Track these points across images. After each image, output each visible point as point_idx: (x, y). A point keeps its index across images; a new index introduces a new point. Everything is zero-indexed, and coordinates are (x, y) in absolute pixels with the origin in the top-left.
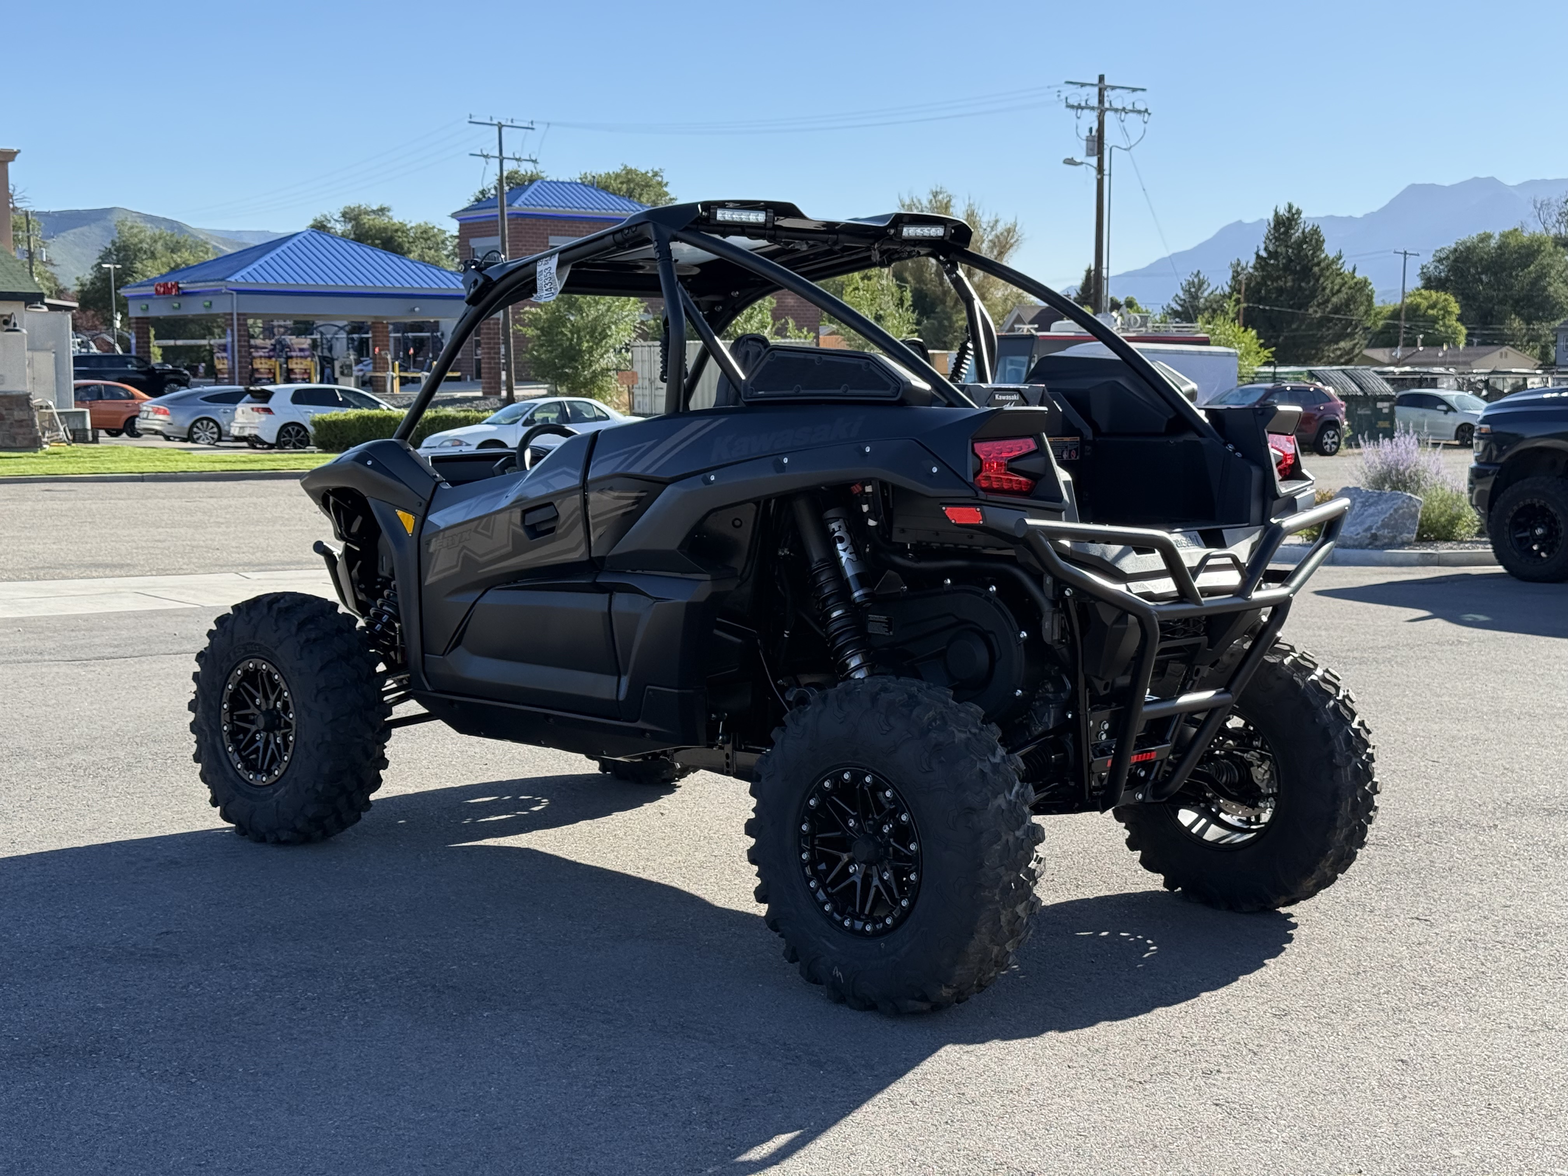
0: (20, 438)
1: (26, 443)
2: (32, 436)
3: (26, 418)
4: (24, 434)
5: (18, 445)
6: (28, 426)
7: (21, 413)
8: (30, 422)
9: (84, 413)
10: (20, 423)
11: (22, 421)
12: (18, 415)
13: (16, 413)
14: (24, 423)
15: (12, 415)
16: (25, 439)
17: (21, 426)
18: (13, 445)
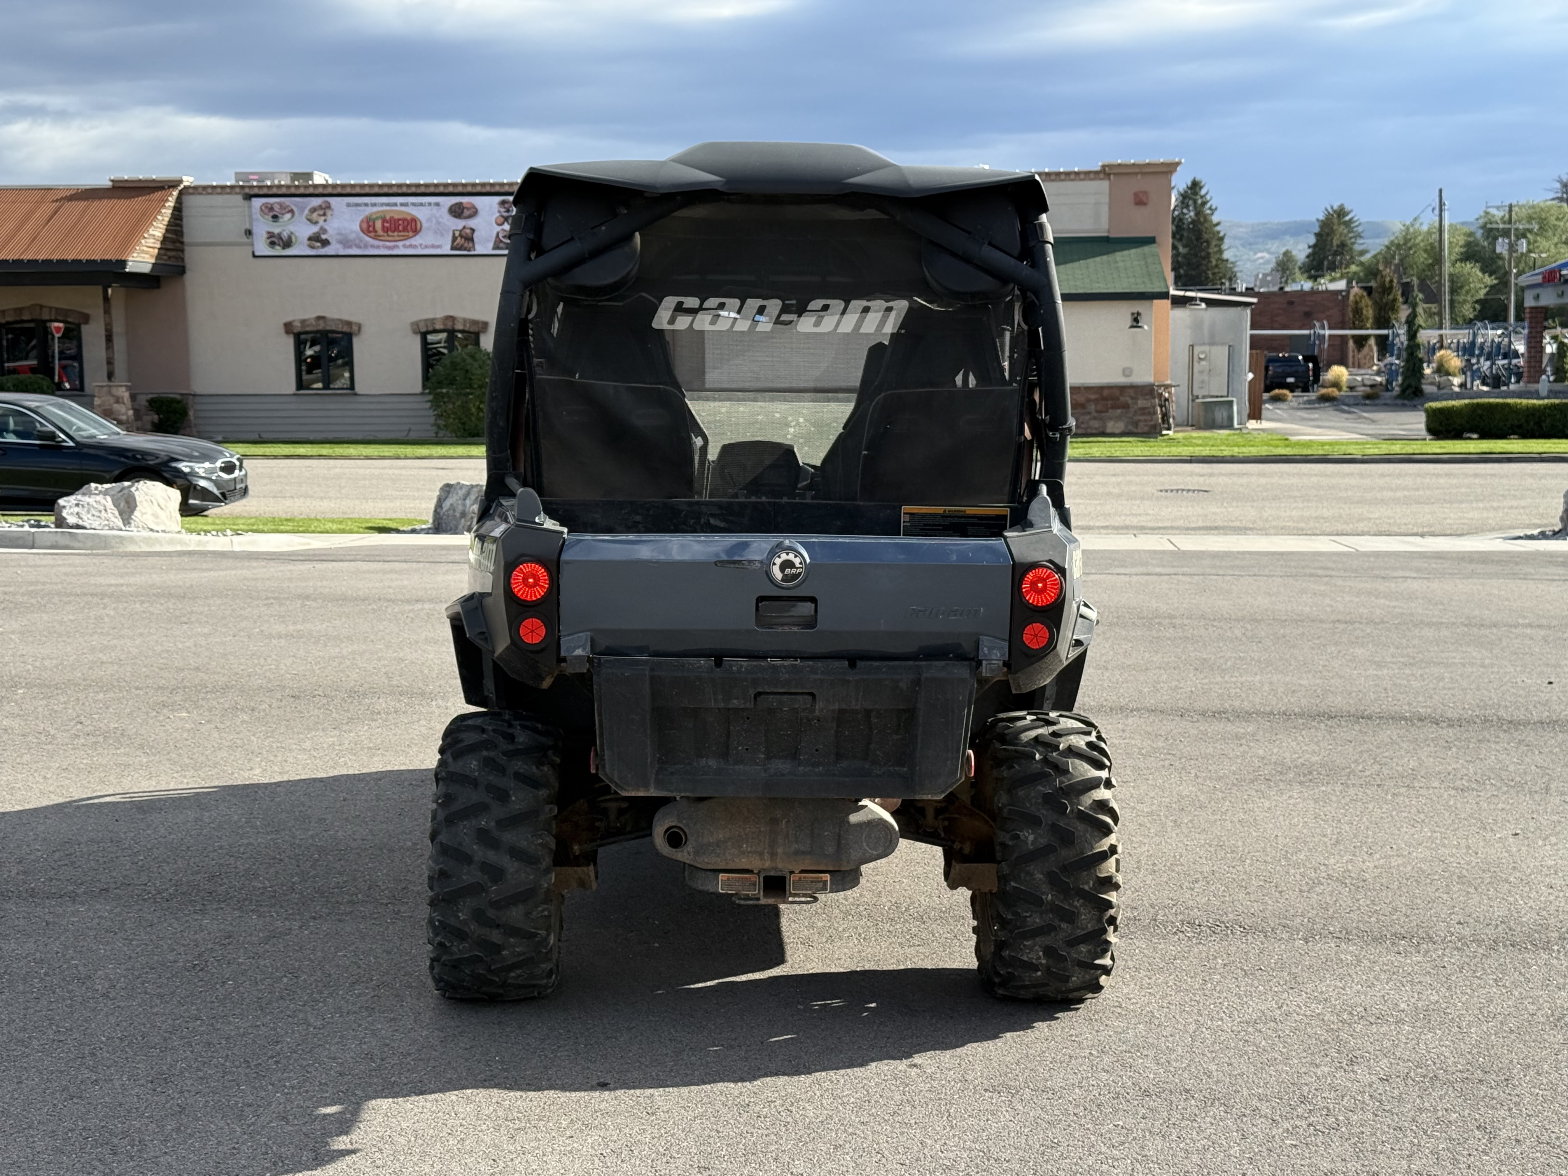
0: (1141, 424)
1: (1146, 429)
2: (1152, 423)
3: (1149, 405)
4: (1146, 421)
5: (1140, 431)
6: (1149, 413)
7: (1144, 402)
8: (1152, 410)
9: (1232, 402)
10: (1144, 411)
11: (1143, 409)
12: (1141, 403)
13: (1139, 402)
14: (1146, 411)
15: (1136, 404)
16: (1146, 426)
17: (1144, 414)
18: (1135, 431)
